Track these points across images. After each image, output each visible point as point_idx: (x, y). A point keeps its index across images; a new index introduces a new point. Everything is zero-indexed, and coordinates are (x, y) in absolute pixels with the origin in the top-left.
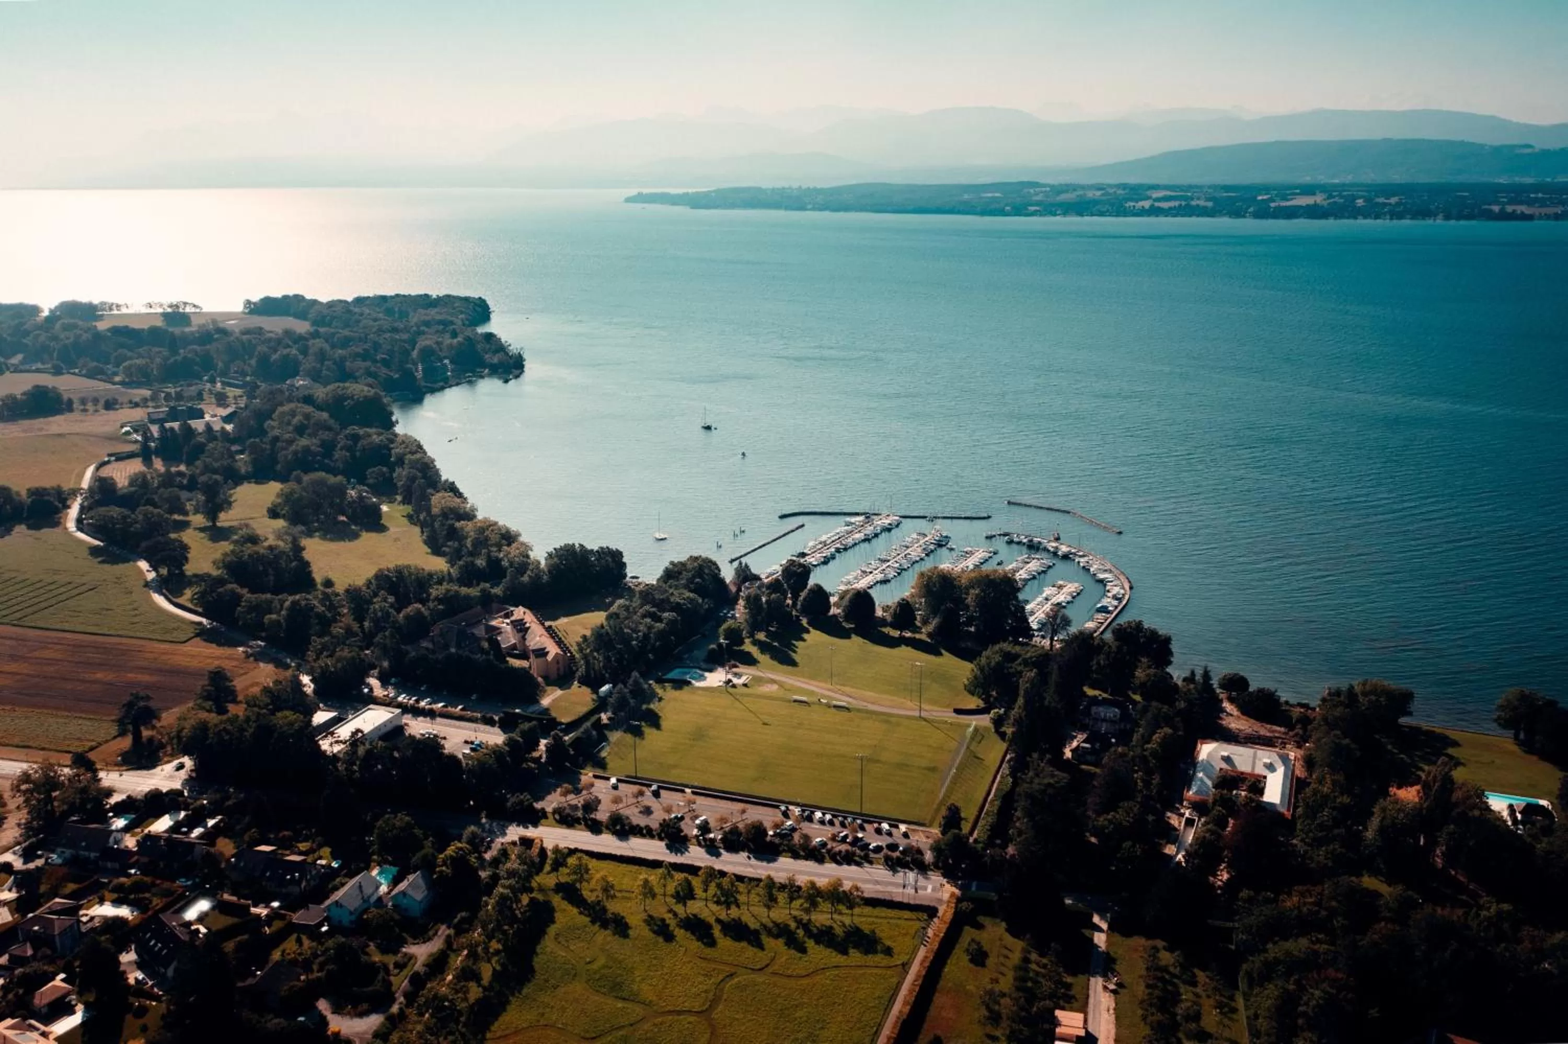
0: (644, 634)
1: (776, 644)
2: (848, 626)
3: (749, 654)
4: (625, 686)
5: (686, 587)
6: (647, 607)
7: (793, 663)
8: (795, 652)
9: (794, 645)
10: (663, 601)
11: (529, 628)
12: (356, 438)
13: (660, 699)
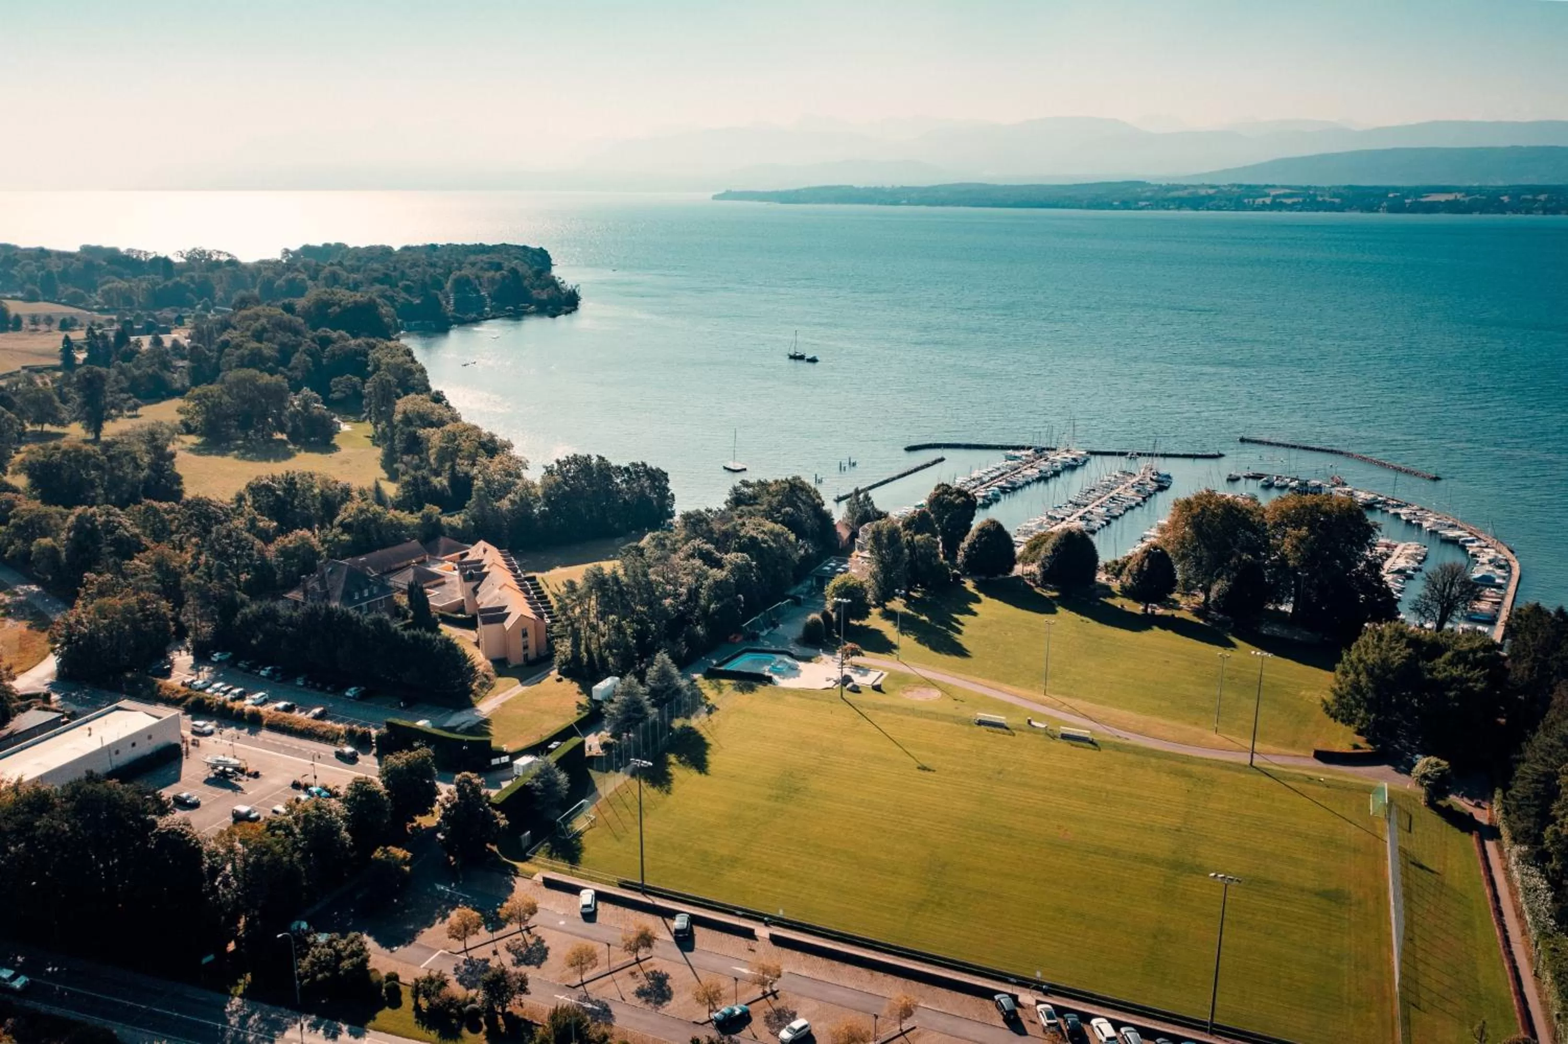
0: (689, 590)
1: (924, 618)
2: (1048, 594)
3: (878, 633)
4: (642, 682)
5: (768, 515)
6: (697, 542)
7: (959, 651)
8: (959, 632)
9: (957, 621)
10: (726, 534)
11: (487, 573)
12: (325, 342)
13: (711, 710)
